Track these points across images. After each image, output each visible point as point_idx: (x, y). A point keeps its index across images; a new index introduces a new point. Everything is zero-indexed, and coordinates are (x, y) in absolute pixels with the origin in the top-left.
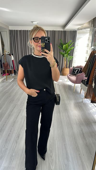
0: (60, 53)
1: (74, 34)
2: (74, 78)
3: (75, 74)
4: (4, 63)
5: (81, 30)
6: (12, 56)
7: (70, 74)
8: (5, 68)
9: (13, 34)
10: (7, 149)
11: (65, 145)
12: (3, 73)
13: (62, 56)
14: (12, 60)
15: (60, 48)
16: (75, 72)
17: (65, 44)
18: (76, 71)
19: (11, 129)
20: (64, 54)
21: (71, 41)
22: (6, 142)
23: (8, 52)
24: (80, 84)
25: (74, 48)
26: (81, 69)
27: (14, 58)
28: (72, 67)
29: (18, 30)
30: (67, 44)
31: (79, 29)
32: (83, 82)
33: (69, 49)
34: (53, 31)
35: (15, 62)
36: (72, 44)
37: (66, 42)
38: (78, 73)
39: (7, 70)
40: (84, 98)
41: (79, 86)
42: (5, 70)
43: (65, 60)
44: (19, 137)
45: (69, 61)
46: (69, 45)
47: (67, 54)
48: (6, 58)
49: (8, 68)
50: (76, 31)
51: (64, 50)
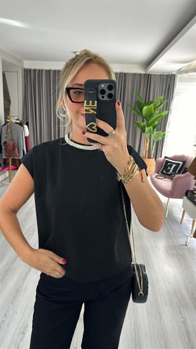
0: (135, 125)
1: (168, 81)
2: (166, 184)
3: (169, 175)
4: (8, 142)
5: (186, 73)
6: (26, 126)
7: (158, 173)
8: (7, 154)
12: (2, 165)
13: (139, 131)
14: (25, 137)
15: (135, 112)
16: (170, 170)
17: (149, 105)
18: (171, 166)
19: (7, 311)
20: (145, 127)
21: (162, 97)
23: (16, 118)
24: (182, 198)
25: (167, 113)
26: (184, 162)
27: (30, 132)
28: (163, 157)
29: (42, 70)
30: (152, 105)
31: (180, 71)
32: (189, 194)
33: (156, 116)
34: (120, 73)
35: (31, 141)
36: (162, 105)
37: (151, 99)
38: (177, 171)
39: (12, 159)
40: (190, 235)
41: (177, 205)
42: (8, 159)
43: (147, 139)
44: (26, 334)
45: (155, 143)
46: (157, 105)
47: (151, 127)
48: (11, 131)
49: (15, 153)
50: (175, 75)
51: (144, 118)
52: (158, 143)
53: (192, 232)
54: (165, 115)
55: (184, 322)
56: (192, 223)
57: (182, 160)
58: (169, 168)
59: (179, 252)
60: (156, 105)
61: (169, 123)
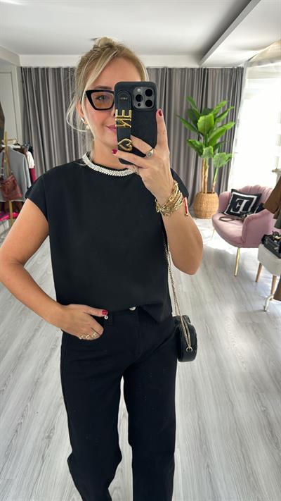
0: (188, 144)
1: (234, 77)
2: (235, 228)
3: (238, 215)
4: (4, 178)
5: (259, 65)
6: (29, 154)
7: (223, 213)
8: (5, 195)
9: (33, 80)
10: (9, 481)
11: (208, 466)
13: (193, 153)
14: (30, 170)
15: (187, 127)
16: (239, 207)
17: (206, 114)
18: (241, 203)
19: (25, 410)
20: (201, 148)
21: (225, 103)
22: (7, 456)
23: (15, 142)
24: (257, 247)
25: (233, 125)
26: (259, 196)
27: (35, 162)
28: (229, 190)
29: (47, 69)
30: (211, 115)
31: (250, 63)
32: (267, 241)
33: (217, 131)
34: (163, 69)
35: (38, 174)
36: (226, 114)
37: (209, 107)
38: (249, 210)
39: (13, 203)
40: (269, 297)
41: (251, 256)
42: (8, 202)
43: (205, 165)
44: (53, 439)
45: (217, 170)
46: (218, 115)
47: (211, 147)
48: (8, 161)
49: (16, 194)
50: (242, 69)
51: (200, 134)
52: (221, 170)
53: (272, 293)
54: (230, 128)
55: (264, 411)
56: (272, 280)
57: (256, 193)
58: (238, 205)
59: (255, 322)
60: (216, 114)
61: (236, 140)
